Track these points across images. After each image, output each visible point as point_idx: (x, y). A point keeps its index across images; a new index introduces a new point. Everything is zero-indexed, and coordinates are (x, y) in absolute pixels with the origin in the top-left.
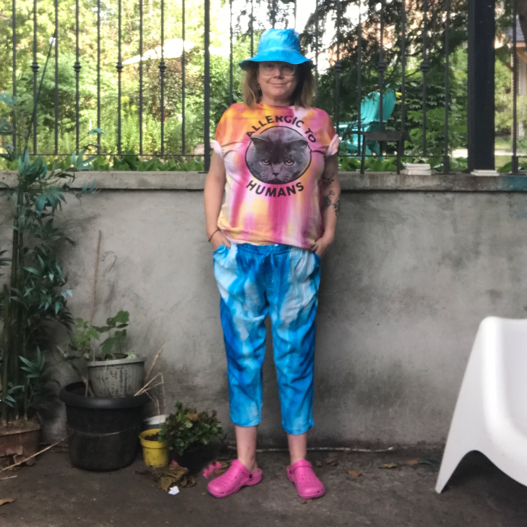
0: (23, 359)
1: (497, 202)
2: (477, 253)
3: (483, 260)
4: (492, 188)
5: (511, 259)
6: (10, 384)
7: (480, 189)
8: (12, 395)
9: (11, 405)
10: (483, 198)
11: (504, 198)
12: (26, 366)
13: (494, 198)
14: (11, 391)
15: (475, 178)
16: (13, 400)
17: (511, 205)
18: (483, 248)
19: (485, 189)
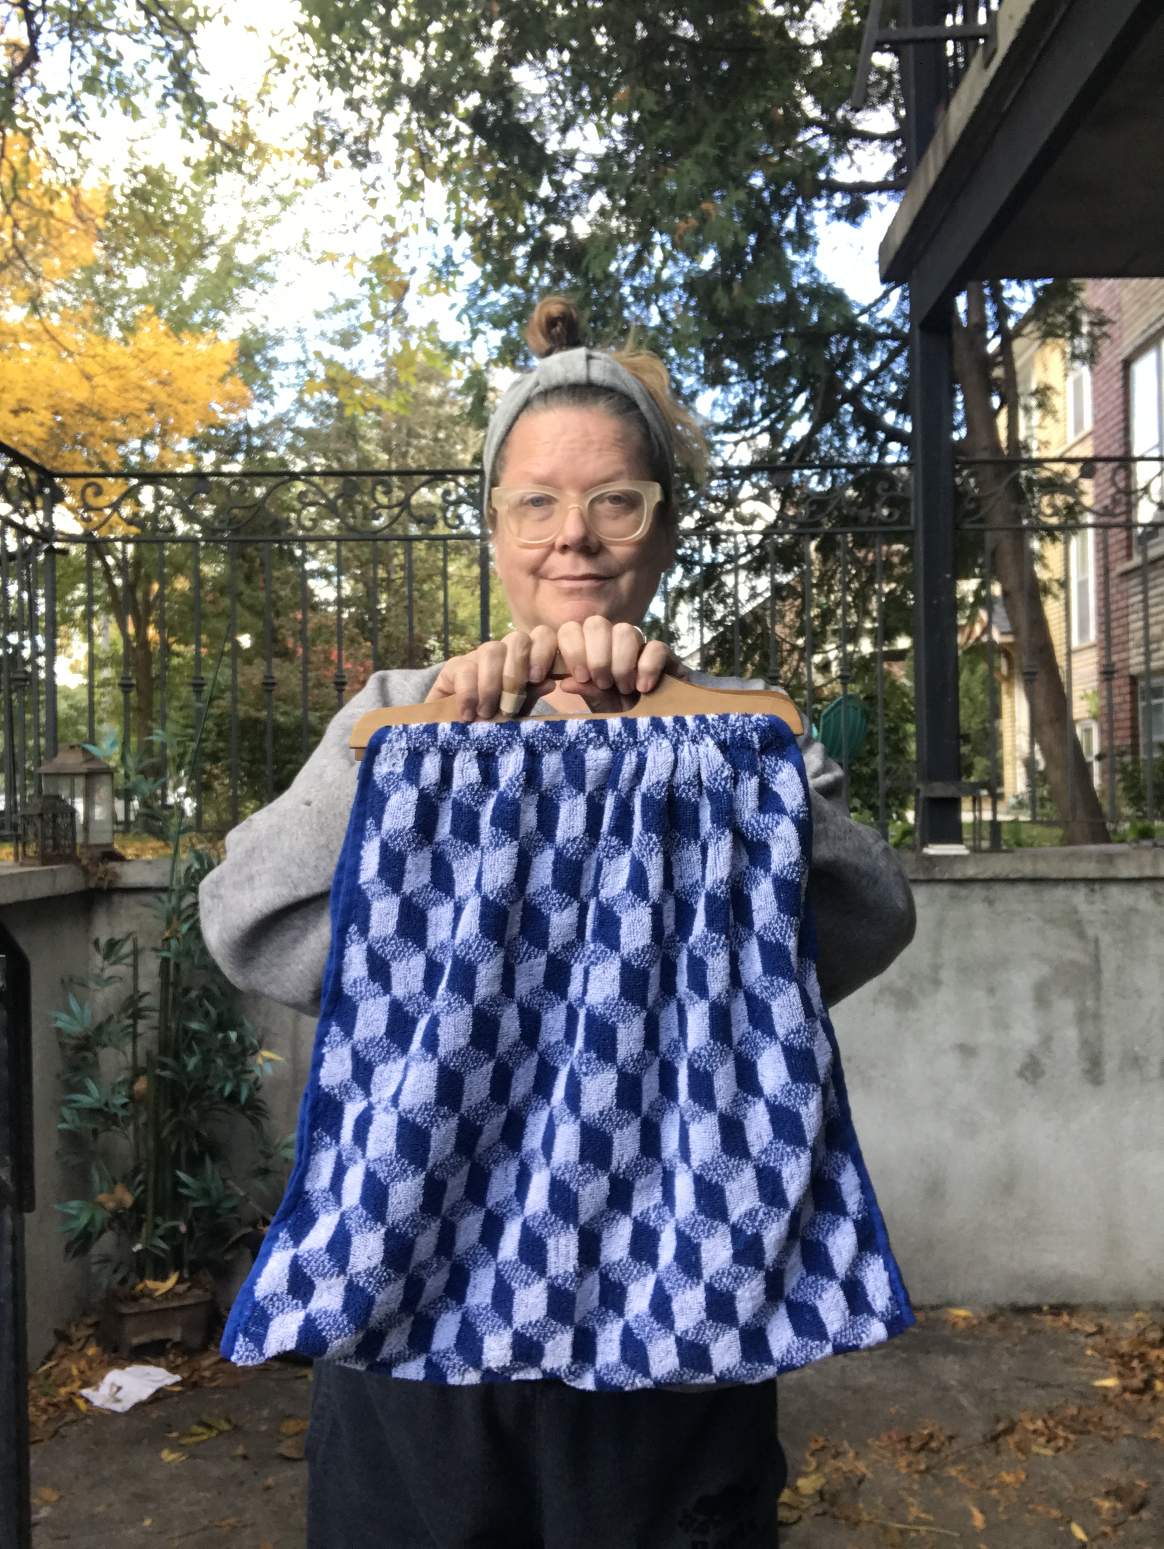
0: (183, 1176)
1: (966, 898)
2: (937, 983)
3: (945, 996)
4: (958, 875)
5: (991, 991)
6: (159, 1220)
7: (938, 876)
8: (161, 1237)
9: (162, 1255)
10: (943, 891)
11: (979, 891)
12: (186, 1186)
13: (963, 892)
14: (160, 1232)
15: (931, 858)
16: (163, 1245)
17: (990, 902)
18: (946, 975)
19: (947, 876)
